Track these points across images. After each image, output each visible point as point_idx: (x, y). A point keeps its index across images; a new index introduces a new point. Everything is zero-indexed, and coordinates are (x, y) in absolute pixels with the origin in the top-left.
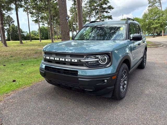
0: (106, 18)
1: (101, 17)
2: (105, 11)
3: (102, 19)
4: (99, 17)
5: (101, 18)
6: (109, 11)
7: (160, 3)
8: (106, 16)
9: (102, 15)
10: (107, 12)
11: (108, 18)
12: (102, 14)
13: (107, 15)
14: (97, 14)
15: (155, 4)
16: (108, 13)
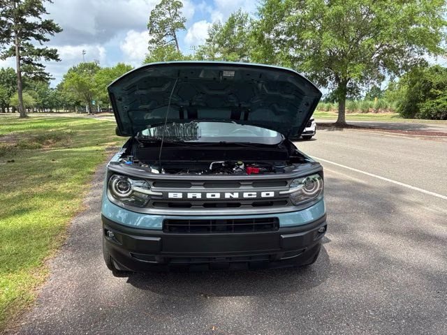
0: (39, 55)
1: (22, 49)
2: (33, 35)
3: (26, 57)
4: (13, 50)
5: (20, 52)
6: (47, 35)
7: (175, 36)
8: (40, 51)
9: (23, 44)
10: (38, 37)
11: (44, 55)
12: (25, 42)
13: (41, 48)
14: (5, 39)
15: (164, 38)
16: (45, 40)
